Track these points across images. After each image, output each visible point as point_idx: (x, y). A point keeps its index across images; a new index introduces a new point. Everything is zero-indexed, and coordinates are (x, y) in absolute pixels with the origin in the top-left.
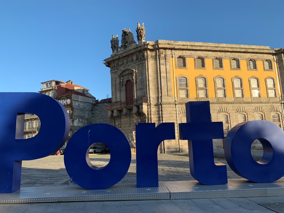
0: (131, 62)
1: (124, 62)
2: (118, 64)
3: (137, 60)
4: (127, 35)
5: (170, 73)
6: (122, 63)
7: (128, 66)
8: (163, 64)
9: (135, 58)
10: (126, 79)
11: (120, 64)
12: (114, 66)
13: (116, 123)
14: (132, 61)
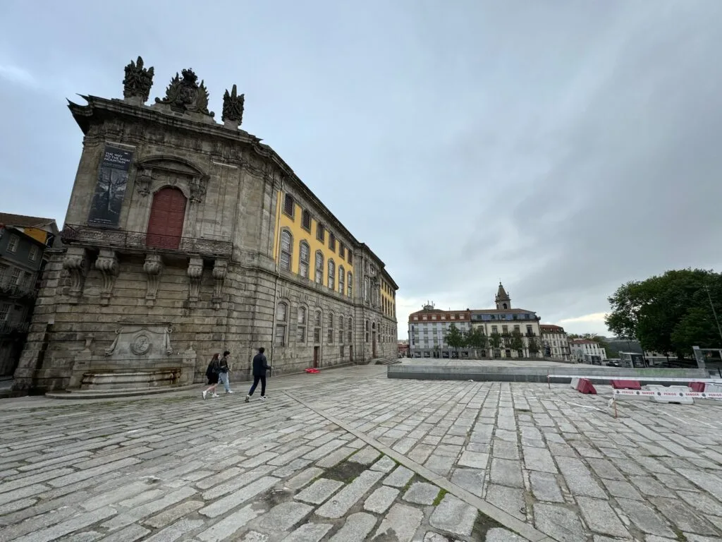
1: (166, 139)
3: (213, 155)
4: (194, 89)
5: (275, 216)
6: (155, 138)
8: (268, 194)
9: (206, 147)
13: (85, 291)
14: (197, 149)
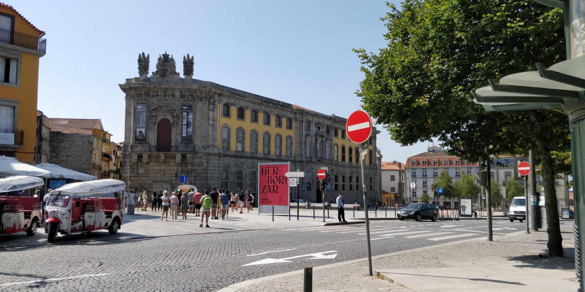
0: (171, 97)
1: (159, 94)
2: (149, 94)
3: (181, 98)
4: (168, 61)
5: (216, 121)
6: (154, 94)
7: (165, 100)
8: (211, 111)
9: (177, 94)
10: (161, 116)
11: (151, 94)
12: (141, 94)
14: (173, 95)
